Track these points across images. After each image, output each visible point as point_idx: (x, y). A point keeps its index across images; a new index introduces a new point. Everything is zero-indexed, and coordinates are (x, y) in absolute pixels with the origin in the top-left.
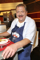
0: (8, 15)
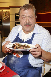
0: (4, 16)
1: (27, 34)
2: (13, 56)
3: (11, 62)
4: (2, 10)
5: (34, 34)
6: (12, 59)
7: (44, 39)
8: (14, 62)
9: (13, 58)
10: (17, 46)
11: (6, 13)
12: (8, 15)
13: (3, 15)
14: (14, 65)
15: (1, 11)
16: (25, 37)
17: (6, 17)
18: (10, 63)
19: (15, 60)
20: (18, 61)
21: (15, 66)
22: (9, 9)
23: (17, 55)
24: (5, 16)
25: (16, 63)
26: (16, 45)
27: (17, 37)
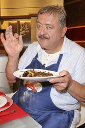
1: (50, 55)
2: (27, 90)
3: (23, 99)
4: (18, 20)
5: (61, 56)
6: (24, 94)
7: (78, 64)
8: (28, 99)
9: (27, 93)
10: (32, 73)
11: (24, 25)
12: (27, 29)
13: (20, 28)
14: (27, 104)
15: (16, 22)
16: (47, 59)
17: (24, 31)
18: (21, 100)
19: (30, 96)
20: (34, 98)
21: (28, 107)
22: (30, 18)
23: (33, 88)
24: (23, 29)
25: (30, 100)
26: (29, 72)
27: (35, 59)
